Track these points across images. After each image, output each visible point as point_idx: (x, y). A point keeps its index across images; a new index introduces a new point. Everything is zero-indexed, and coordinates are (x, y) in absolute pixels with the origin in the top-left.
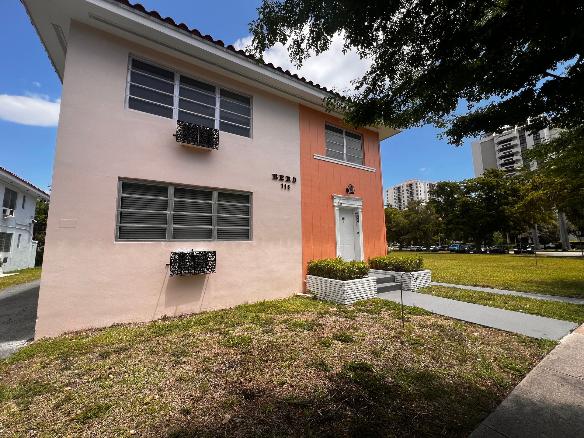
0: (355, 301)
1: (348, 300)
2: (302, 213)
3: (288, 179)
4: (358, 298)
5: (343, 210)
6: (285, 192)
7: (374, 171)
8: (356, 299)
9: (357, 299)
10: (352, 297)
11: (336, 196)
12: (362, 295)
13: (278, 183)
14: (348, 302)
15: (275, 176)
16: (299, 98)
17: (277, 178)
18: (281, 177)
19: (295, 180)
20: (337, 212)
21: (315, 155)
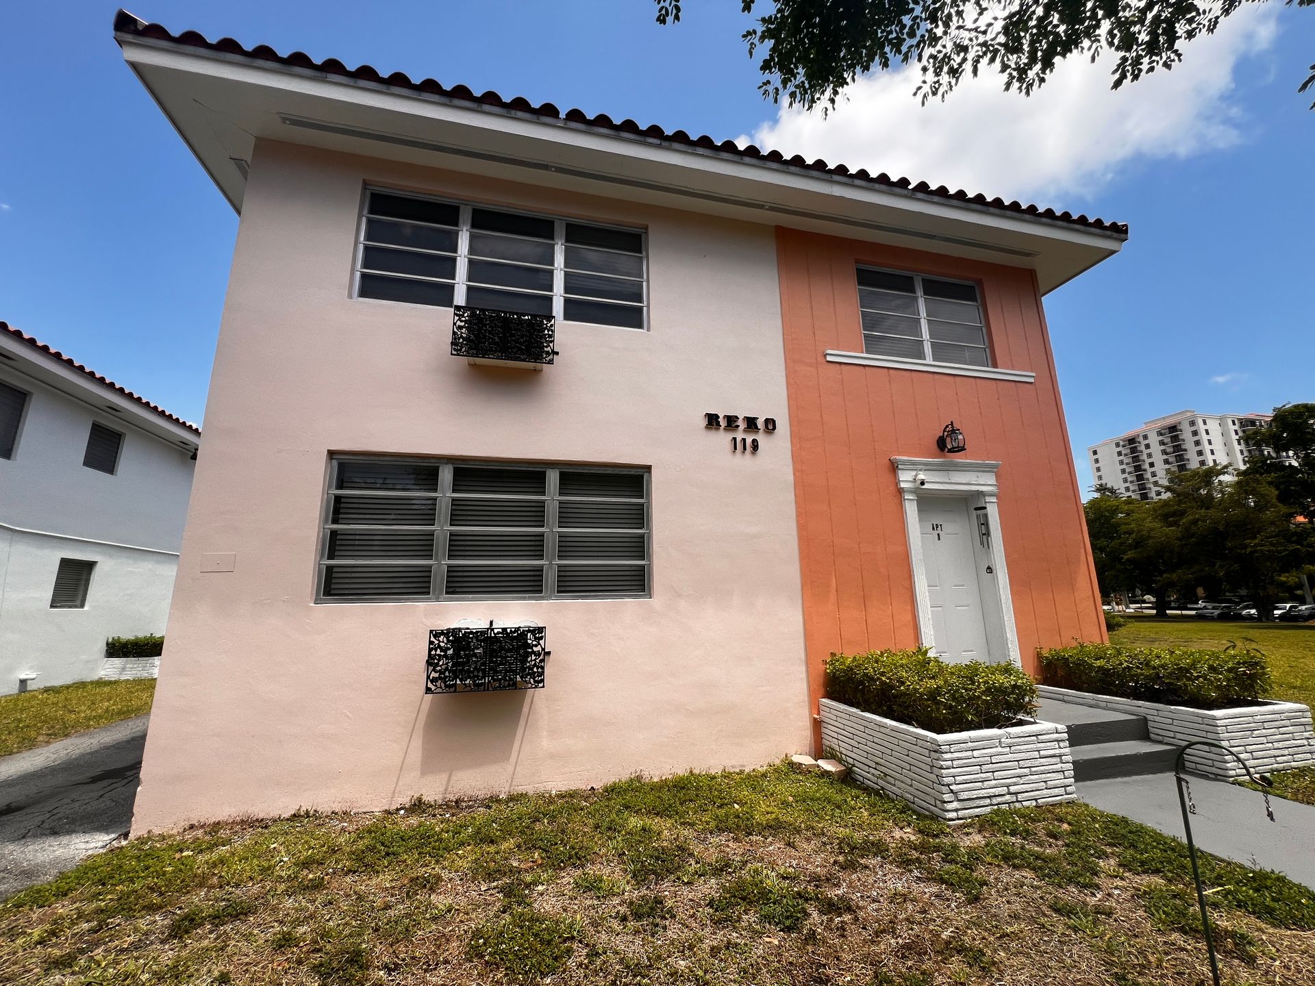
0: (988, 809)
1: (955, 805)
2: (797, 516)
3: (751, 423)
4: (1000, 799)
5: (930, 502)
6: (744, 461)
7: (1032, 380)
8: (988, 801)
9: (995, 801)
10: (974, 794)
11: (904, 463)
12: (1012, 789)
13: (723, 439)
14: (956, 810)
15: (712, 420)
16: (771, 209)
17: (718, 424)
18: (731, 421)
19: (770, 425)
20: (911, 509)
21: (829, 352)
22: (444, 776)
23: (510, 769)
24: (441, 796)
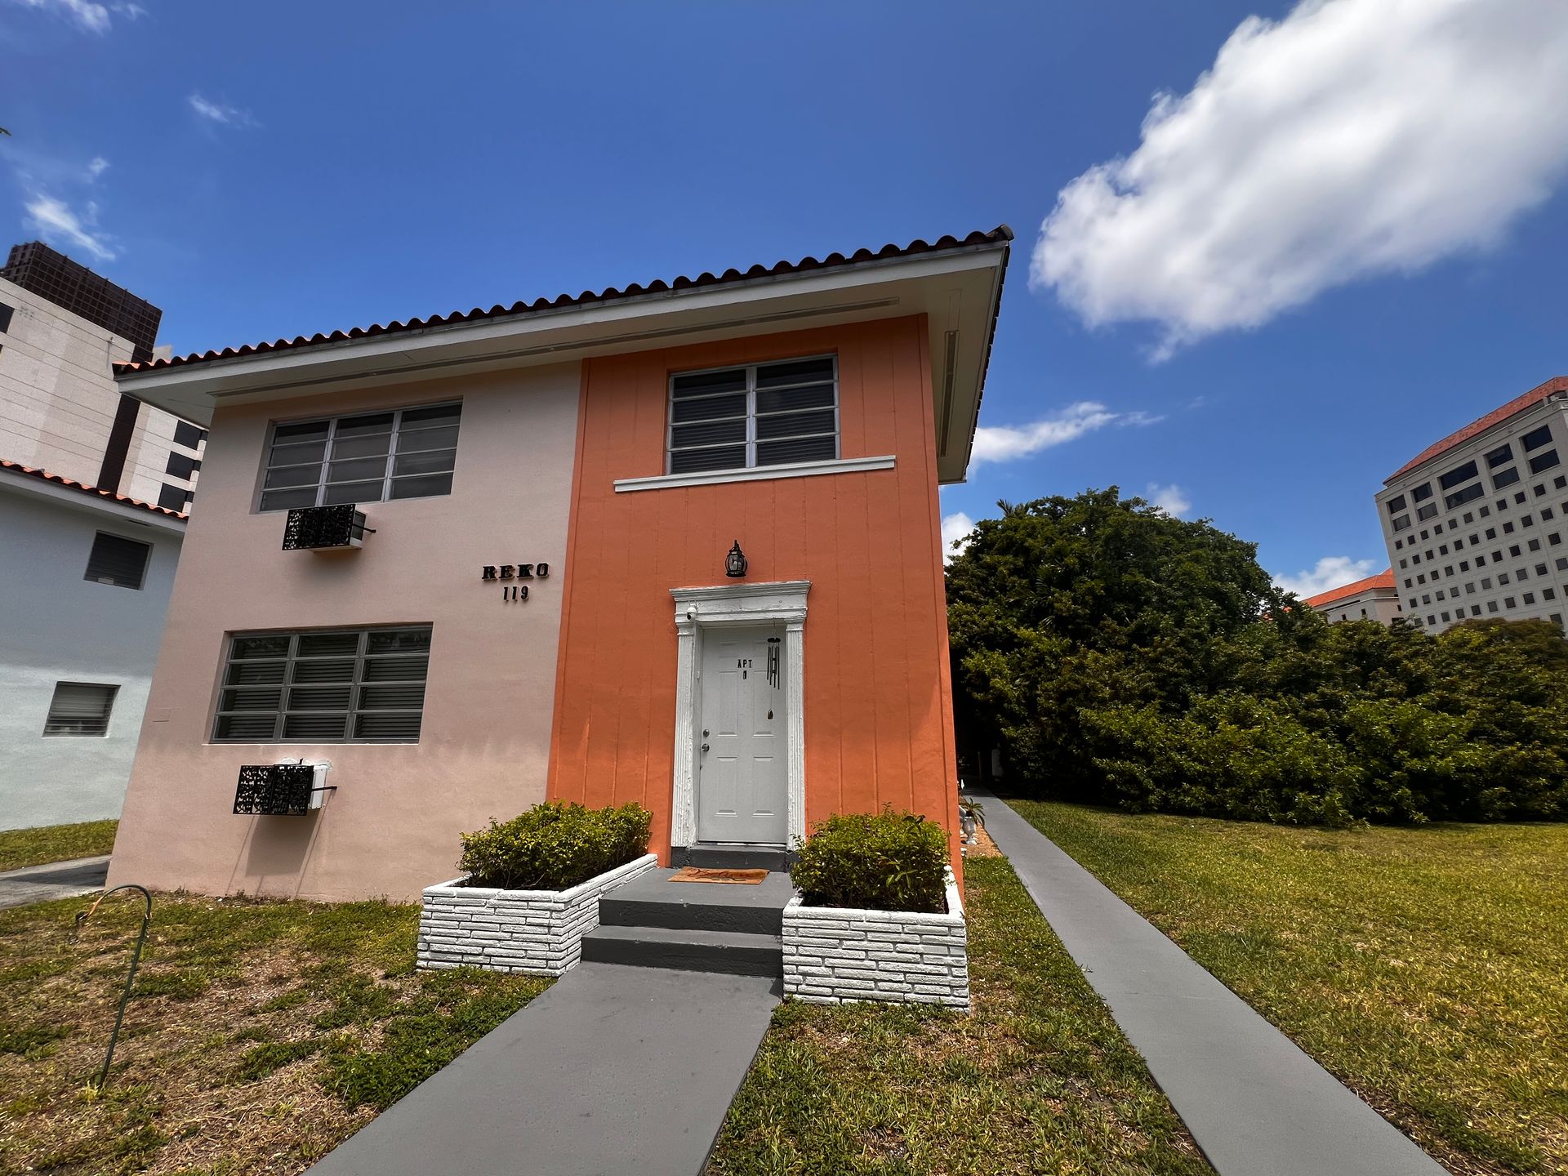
0: (457, 966)
1: (427, 955)
3: (525, 571)
4: (471, 958)
6: (517, 610)
7: (892, 465)
8: (459, 958)
9: (466, 959)
10: (446, 948)
11: (680, 594)
12: (487, 950)
13: (498, 589)
14: (427, 960)
15: (489, 573)
17: (493, 576)
18: (507, 572)
19: (543, 570)
20: (686, 650)
21: (616, 482)
22: (259, 878)
23: (299, 879)
24: (255, 893)
